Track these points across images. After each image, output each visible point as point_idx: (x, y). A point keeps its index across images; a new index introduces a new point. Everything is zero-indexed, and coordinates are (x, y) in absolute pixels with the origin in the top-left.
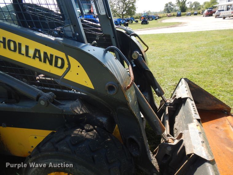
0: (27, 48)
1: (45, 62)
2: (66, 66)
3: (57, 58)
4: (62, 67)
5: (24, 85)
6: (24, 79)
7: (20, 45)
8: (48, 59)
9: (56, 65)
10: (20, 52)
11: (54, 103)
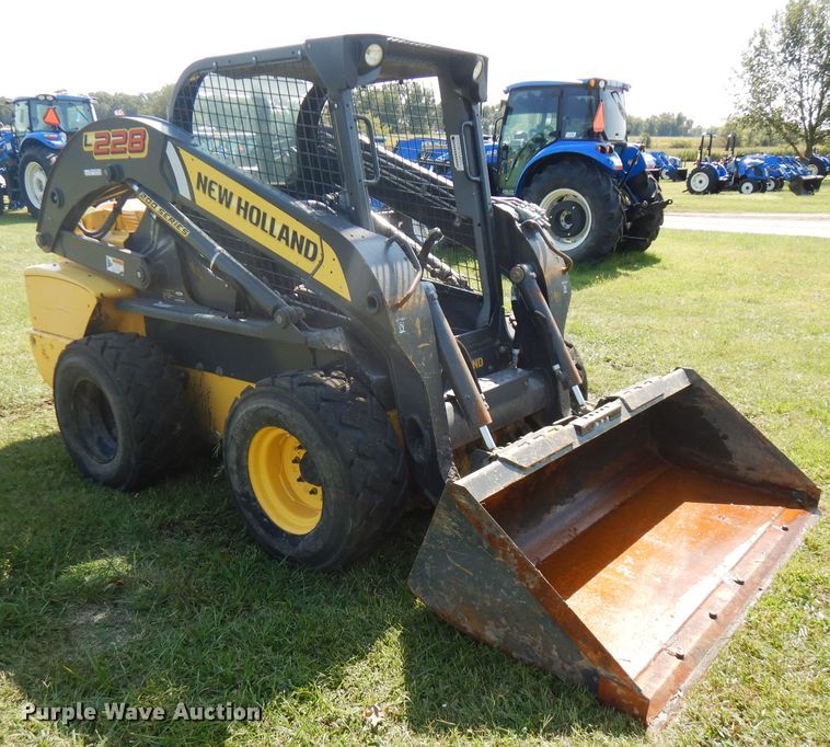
0: (273, 220)
1: (292, 247)
2: (319, 257)
3: (309, 242)
4: (313, 259)
5: (264, 289)
6: (264, 278)
7: (265, 215)
8: (298, 243)
9: (306, 255)
10: (263, 228)
11: (298, 325)
